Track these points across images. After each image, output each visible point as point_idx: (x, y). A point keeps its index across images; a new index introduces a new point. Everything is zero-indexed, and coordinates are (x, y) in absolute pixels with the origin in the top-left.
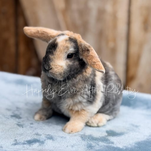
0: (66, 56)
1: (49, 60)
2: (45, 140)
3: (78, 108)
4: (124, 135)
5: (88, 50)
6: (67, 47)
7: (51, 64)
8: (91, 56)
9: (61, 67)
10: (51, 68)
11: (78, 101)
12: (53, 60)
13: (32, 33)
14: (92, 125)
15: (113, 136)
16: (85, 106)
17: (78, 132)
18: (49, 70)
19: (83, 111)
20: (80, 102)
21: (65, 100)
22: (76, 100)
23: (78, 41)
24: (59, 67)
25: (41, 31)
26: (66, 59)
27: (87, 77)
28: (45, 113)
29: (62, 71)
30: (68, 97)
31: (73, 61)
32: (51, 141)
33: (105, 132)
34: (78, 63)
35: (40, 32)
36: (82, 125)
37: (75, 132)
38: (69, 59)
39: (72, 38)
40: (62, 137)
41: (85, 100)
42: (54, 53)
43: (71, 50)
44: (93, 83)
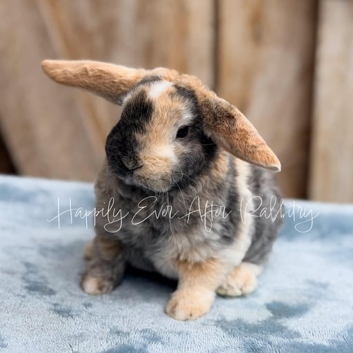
0: (175, 133)
1: (136, 146)
2: (145, 346)
3: (201, 255)
4: (310, 312)
5: (231, 117)
6: (178, 112)
7: (141, 155)
8: (241, 131)
9: (166, 160)
10: (142, 166)
11: (201, 239)
12: (145, 146)
13: (69, 75)
14: (230, 293)
15: (287, 317)
16: (215, 251)
17: (206, 314)
18: (133, 170)
19: (211, 262)
20: (206, 242)
21: (167, 238)
22: (197, 238)
23: (198, 93)
24: (160, 161)
25: (92, 70)
26: (173, 141)
27: (220, 181)
28: (108, 273)
29: (168, 172)
30: (176, 232)
31: (190, 144)
32: (160, 346)
33: (265, 307)
34: (201, 147)
35: (91, 73)
36: (211, 295)
37: (200, 317)
38: (180, 139)
39: (183, 86)
40: (179, 333)
41: (216, 237)
42: (147, 128)
43: (187, 117)
44: (234, 193)
